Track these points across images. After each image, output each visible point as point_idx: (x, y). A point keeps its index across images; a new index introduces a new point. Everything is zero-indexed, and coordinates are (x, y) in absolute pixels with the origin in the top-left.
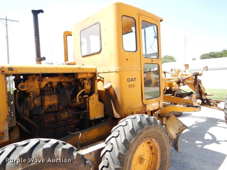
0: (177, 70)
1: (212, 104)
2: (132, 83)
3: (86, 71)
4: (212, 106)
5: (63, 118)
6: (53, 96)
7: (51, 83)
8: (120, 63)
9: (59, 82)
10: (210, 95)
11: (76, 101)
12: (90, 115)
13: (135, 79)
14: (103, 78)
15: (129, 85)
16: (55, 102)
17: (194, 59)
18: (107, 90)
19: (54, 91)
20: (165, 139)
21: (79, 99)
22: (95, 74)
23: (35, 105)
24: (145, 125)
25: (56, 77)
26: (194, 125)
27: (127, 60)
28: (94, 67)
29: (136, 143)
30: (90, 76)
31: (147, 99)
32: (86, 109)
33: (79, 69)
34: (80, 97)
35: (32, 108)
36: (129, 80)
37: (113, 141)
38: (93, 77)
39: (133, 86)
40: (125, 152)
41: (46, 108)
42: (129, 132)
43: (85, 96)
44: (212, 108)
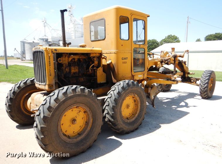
0: (165, 52)
1: (192, 81)
2: (125, 61)
3: (95, 52)
4: (193, 83)
5: (80, 81)
6: (76, 67)
7: (74, 59)
8: (117, 48)
9: (79, 58)
10: (192, 74)
11: (89, 71)
12: (98, 80)
13: (127, 58)
14: (106, 57)
15: (123, 62)
16: (77, 70)
17: (198, 40)
18: (109, 65)
19: (76, 64)
20: (143, 96)
21: (91, 69)
22: (101, 54)
23: (66, 72)
24: (131, 85)
25: (77, 55)
26: (176, 97)
27: (122, 45)
28: (100, 49)
29: (125, 94)
30: (97, 55)
31: (135, 72)
32: (95, 76)
33: (92, 50)
34: (92, 69)
35: (64, 73)
36: (123, 59)
37: (112, 92)
38: (100, 56)
39: (125, 62)
40: (118, 98)
41: (72, 74)
42: (121, 88)
43: (94, 68)
44: (192, 84)
